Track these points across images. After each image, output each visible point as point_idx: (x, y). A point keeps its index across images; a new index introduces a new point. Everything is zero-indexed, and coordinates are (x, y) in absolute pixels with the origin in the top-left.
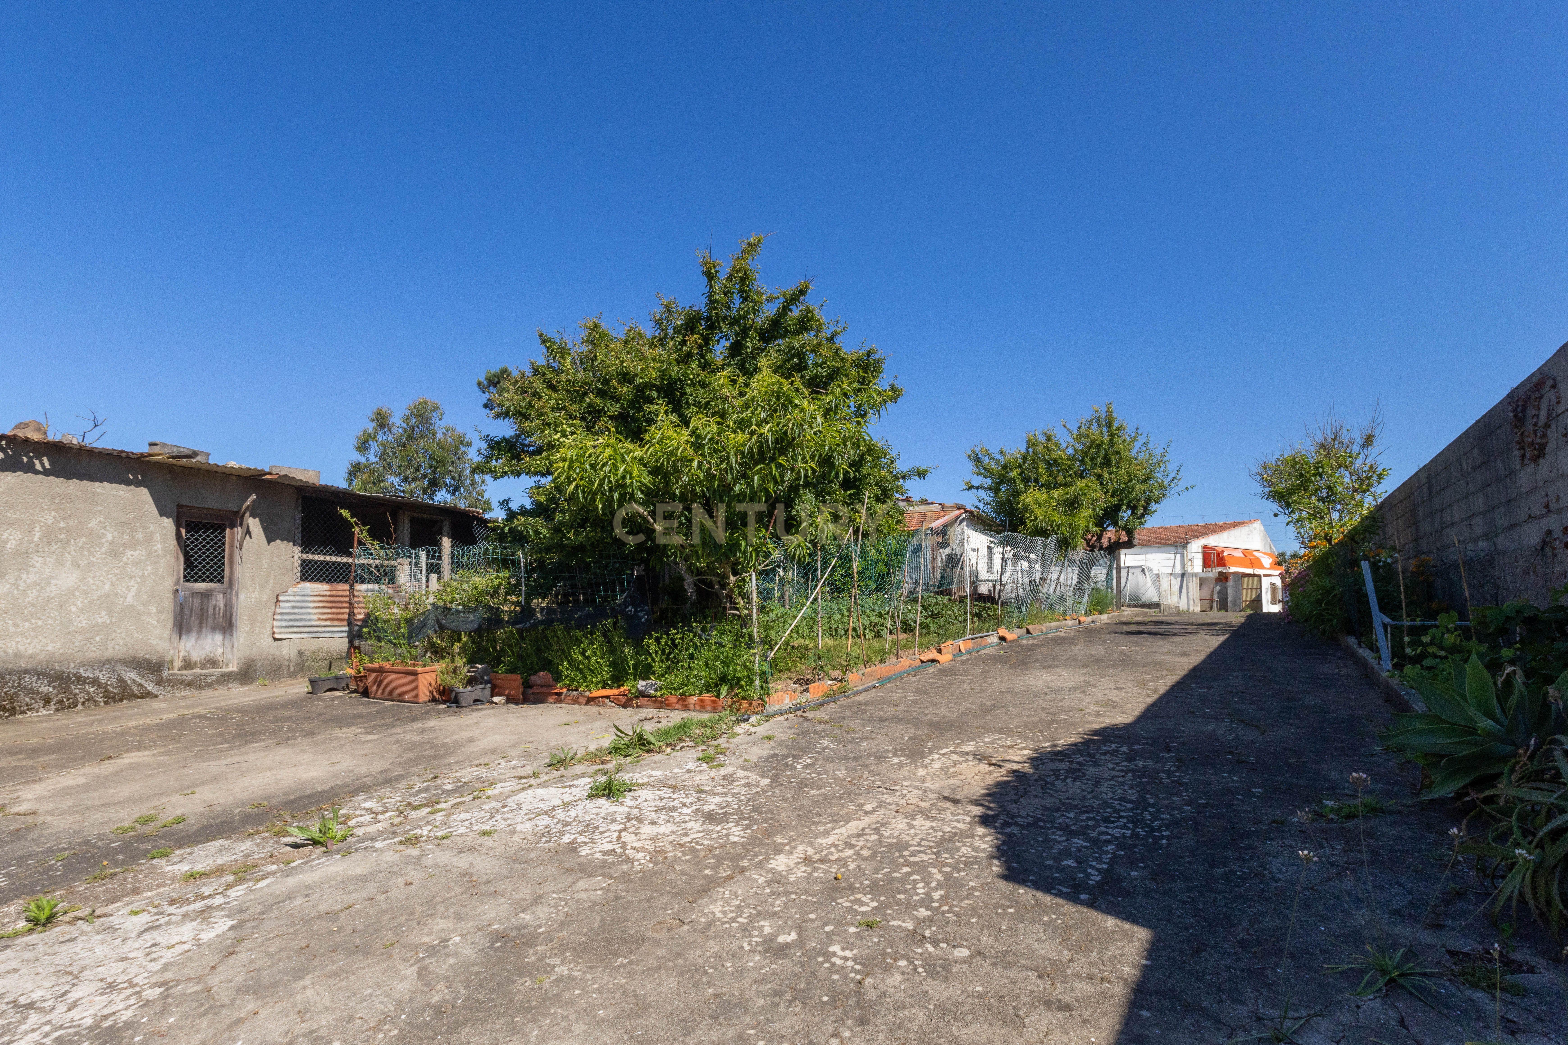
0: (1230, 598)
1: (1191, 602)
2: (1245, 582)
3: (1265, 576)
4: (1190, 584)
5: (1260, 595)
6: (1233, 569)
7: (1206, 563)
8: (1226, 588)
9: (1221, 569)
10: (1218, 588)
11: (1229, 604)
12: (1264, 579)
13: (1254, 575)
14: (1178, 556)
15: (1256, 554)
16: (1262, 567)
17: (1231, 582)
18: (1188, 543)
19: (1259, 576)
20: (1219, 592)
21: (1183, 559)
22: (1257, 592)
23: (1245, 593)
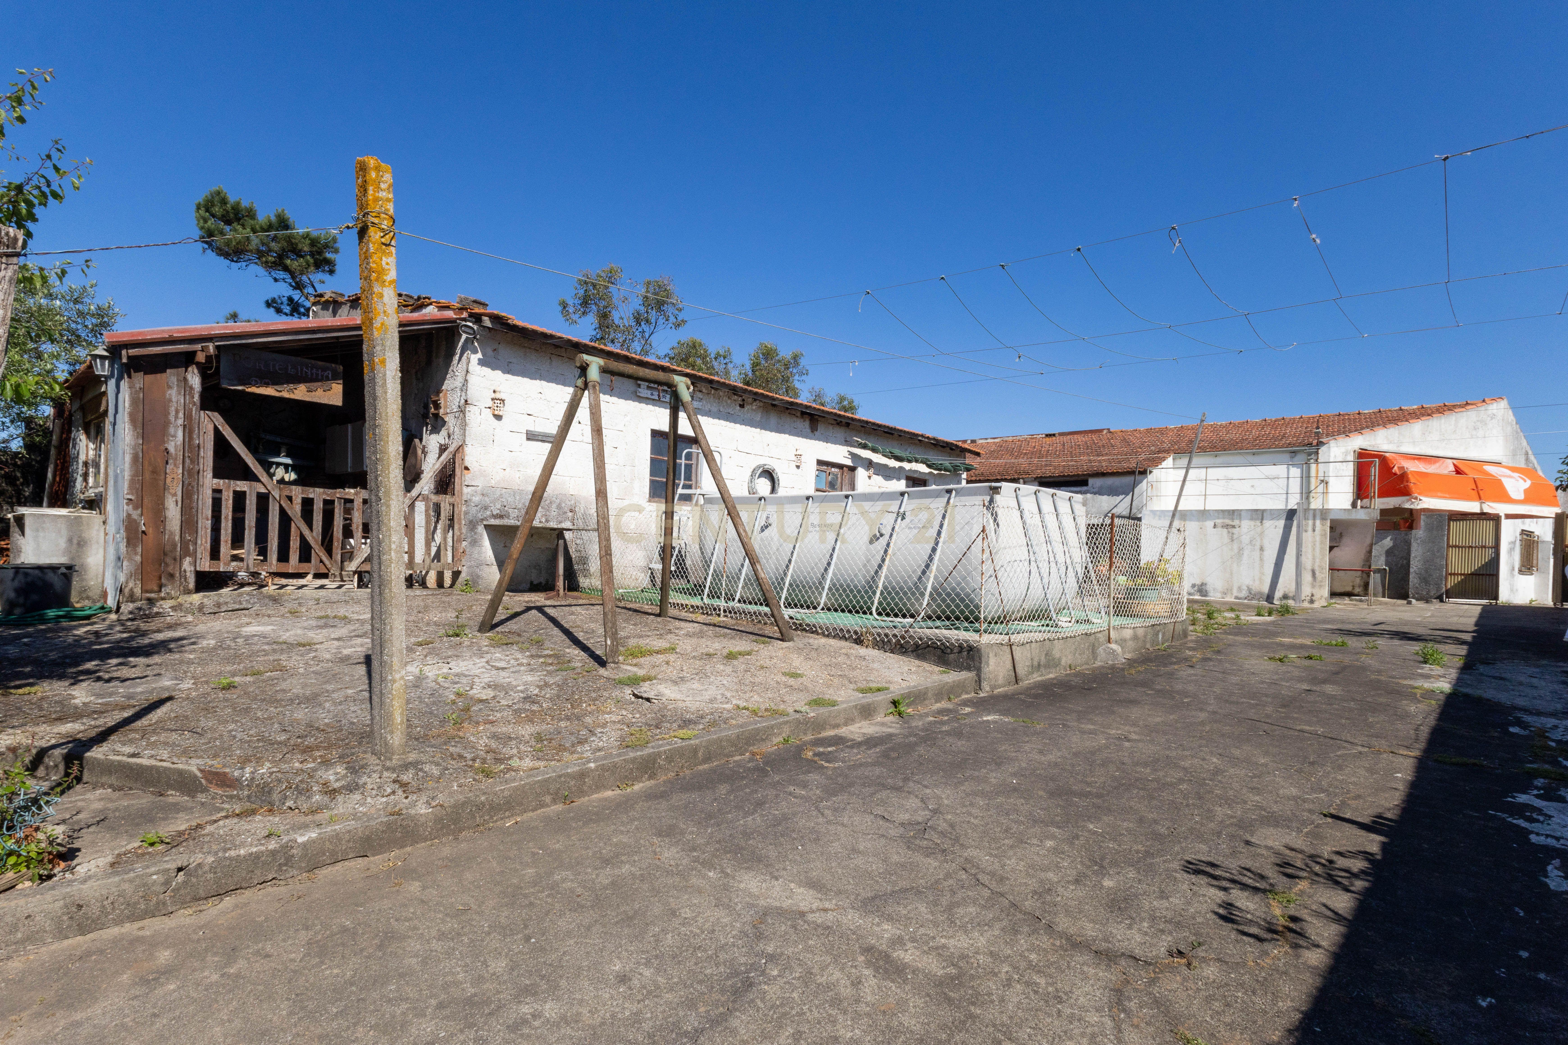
0: (1415, 565)
1: (1307, 577)
2: (1457, 532)
3: (1508, 516)
4: (1307, 537)
5: (1495, 561)
6: (1428, 502)
7: (1361, 490)
8: (1408, 544)
9: (1391, 502)
10: (1388, 542)
11: (1413, 579)
12: (1506, 524)
13: (1483, 516)
14: (1295, 472)
15: (1489, 468)
16: (1504, 497)
17: (1419, 533)
18: (1320, 444)
19: (1496, 519)
20: (1389, 553)
21: (1306, 478)
22: (1489, 554)
23: (1453, 554)
